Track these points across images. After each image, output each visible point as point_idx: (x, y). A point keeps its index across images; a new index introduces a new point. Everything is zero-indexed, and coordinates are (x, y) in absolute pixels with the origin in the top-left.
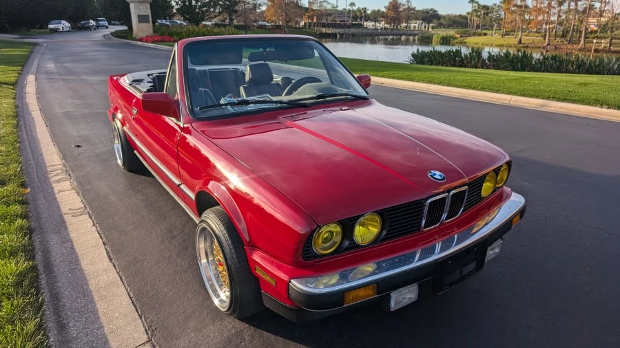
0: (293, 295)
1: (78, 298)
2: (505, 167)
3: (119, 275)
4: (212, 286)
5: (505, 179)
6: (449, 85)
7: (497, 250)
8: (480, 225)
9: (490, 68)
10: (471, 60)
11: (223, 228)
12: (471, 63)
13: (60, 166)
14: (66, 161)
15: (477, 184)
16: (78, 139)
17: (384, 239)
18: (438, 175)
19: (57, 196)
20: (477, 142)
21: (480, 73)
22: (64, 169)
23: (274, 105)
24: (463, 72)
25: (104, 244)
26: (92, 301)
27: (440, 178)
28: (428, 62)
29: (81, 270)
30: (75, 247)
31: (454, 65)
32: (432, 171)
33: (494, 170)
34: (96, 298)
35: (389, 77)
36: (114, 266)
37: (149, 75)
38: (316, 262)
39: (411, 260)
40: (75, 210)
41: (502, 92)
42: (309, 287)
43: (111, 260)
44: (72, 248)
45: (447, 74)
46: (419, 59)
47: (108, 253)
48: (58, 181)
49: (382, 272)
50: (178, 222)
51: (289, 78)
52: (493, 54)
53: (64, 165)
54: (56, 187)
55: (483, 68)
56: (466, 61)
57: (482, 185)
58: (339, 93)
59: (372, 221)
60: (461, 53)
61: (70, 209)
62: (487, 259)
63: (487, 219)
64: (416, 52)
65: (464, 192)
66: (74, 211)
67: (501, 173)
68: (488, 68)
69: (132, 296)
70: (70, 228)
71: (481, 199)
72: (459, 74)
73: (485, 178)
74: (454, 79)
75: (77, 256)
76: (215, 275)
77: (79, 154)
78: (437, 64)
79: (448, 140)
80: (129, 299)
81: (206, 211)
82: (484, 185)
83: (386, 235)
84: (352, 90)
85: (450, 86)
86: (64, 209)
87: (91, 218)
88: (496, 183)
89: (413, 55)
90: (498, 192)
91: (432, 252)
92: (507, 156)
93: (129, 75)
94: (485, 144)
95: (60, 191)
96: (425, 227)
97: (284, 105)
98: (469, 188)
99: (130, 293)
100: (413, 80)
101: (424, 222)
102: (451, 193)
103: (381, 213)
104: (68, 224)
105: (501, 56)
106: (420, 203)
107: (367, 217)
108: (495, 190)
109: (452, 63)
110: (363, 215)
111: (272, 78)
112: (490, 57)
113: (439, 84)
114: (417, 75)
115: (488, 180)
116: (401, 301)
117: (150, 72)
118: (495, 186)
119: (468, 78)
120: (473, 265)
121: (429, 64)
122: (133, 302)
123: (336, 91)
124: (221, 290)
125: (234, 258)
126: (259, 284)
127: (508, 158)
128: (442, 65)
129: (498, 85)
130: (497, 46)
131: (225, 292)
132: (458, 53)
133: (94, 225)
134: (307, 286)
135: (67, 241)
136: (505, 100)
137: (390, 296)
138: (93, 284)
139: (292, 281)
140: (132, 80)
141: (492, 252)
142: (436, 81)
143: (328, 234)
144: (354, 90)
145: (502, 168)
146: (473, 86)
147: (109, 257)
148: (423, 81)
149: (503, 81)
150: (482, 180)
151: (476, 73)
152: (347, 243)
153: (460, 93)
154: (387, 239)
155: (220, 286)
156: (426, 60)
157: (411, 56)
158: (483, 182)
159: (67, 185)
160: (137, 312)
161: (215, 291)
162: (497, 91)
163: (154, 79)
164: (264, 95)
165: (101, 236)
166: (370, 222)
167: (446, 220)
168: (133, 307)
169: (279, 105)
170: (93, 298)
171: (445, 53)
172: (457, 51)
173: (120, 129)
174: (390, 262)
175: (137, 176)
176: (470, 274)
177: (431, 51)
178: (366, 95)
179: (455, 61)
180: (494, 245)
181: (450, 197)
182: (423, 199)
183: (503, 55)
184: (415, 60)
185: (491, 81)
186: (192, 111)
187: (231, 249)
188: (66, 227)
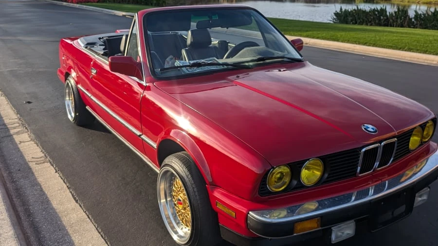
0: (251, 224)
1: (55, 231)
2: (430, 123)
3: (86, 214)
4: (170, 223)
5: (431, 134)
6: (374, 45)
7: (425, 197)
8: (408, 174)
9: (417, 28)
10: (397, 18)
11: (186, 170)
12: (397, 21)
13: (17, 120)
14: (21, 116)
15: (405, 137)
16: (27, 96)
17: (325, 182)
18: (371, 128)
19: (19, 146)
20: (404, 101)
21: (406, 33)
22: (20, 122)
23: (221, 67)
24: (389, 32)
25: (69, 188)
26: (67, 234)
27: (372, 130)
28: (352, 21)
29: (53, 209)
30: (44, 190)
31: (380, 25)
32: (365, 125)
33: (420, 126)
34: (70, 232)
35: (313, 38)
36: (80, 206)
37: (100, 39)
38: (269, 198)
39: (349, 199)
40: (38, 158)
41: (430, 53)
42: (265, 217)
43: (77, 201)
44: (42, 190)
45: (372, 35)
46: (342, 18)
47: (73, 195)
48: (18, 133)
49: (324, 208)
50: (129, 170)
51: (225, 42)
52: (420, 12)
53: (20, 119)
54: (17, 139)
55: (409, 27)
56: (391, 20)
57: (410, 139)
58: (275, 56)
59: (316, 165)
60: (386, 12)
61: (33, 158)
62: (415, 205)
63: (415, 169)
64: (338, 11)
65: (394, 143)
66: (37, 160)
67: (426, 129)
68: (415, 27)
69: (100, 231)
70: (36, 174)
71: (409, 151)
72: (385, 34)
73: (412, 132)
74: (380, 40)
75: (47, 197)
76: (172, 214)
77: (31, 110)
78: (361, 23)
79: (375, 98)
80: (98, 233)
81: (170, 156)
82: (411, 138)
83: (328, 178)
84: (286, 53)
85: (376, 46)
86: (28, 158)
87: (52, 165)
88: (423, 137)
89: (336, 14)
90: (425, 146)
91: (366, 194)
92: (433, 114)
93: (82, 38)
94: (412, 103)
95: (21, 142)
96: (361, 173)
97: (230, 67)
98: (398, 140)
99: (98, 229)
100: (338, 41)
101: (359, 168)
102: (383, 144)
103: (323, 159)
104: (34, 171)
105: (428, 15)
106: (356, 151)
107: (312, 161)
108: (422, 143)
109: (377, 21)
110: (308, 160)
111: (211, 41)
112: (417, 16)
113: (365, 44)
114: (341, 36)
115: (414, 134)
116: (341, 236)
117: (101, 36)
118: (421, 140)
119: (394, 38)
120: (402, 209)
121: (353, 24)
122: (102, 236)
123: (273, 54)
124: (179, 227)
125: (196, 196)
126: (218, 219)
127: (433, 116)
128: (367, 24)
129: (425, 45)
130: (424, 3)
131: (182, 229)
132: (383, 11)
133: (56, 172)
134: (263, 217)
135: (36, 184)
136: (433, 61)
137: (332, 230)
138: (65, 221)
139: (250, 212)
140: (86, 43)
141: (420, 199)
142: (361, 41)
143: (280, 174)
144: (289, 53)
145: (428, 125)
146: (400, 47)
147: (75, 199)
148: (348, 41)
149: (431, 42)
150: (410, 133)
151: (402, 33)
152: (295, 182)
153: (386, 54)
154: (328, 181)
155: (178, 224)
156: (350, 19)
157: (333, 14)
158: (410, 136)
159: (25, 136)
160: (107, 243)
161: (173, 228)
162: (425, 52)
163: (104, 42)
164: (211, 59)
165: (64, 181)
166: (314, 167)
167: (378, 167)
168: (103, 239)
169: (225, 67)
170: (67, 232)
171: (370, 12)
172: (382, 9)
173: (74, 87)
174: (331, 200)
175: (86, 130)
176: (401, 216)
177: (355, 10)
178: (300, 57)
179: (380, 20)
180: (422, 192)
181: (382, 147)
182: (358, 148)
183: (430, 14)
184: (338, 19)
185: (418, 42)
186: (153, 72)
187: (193, 188)
188: (33, 173)
